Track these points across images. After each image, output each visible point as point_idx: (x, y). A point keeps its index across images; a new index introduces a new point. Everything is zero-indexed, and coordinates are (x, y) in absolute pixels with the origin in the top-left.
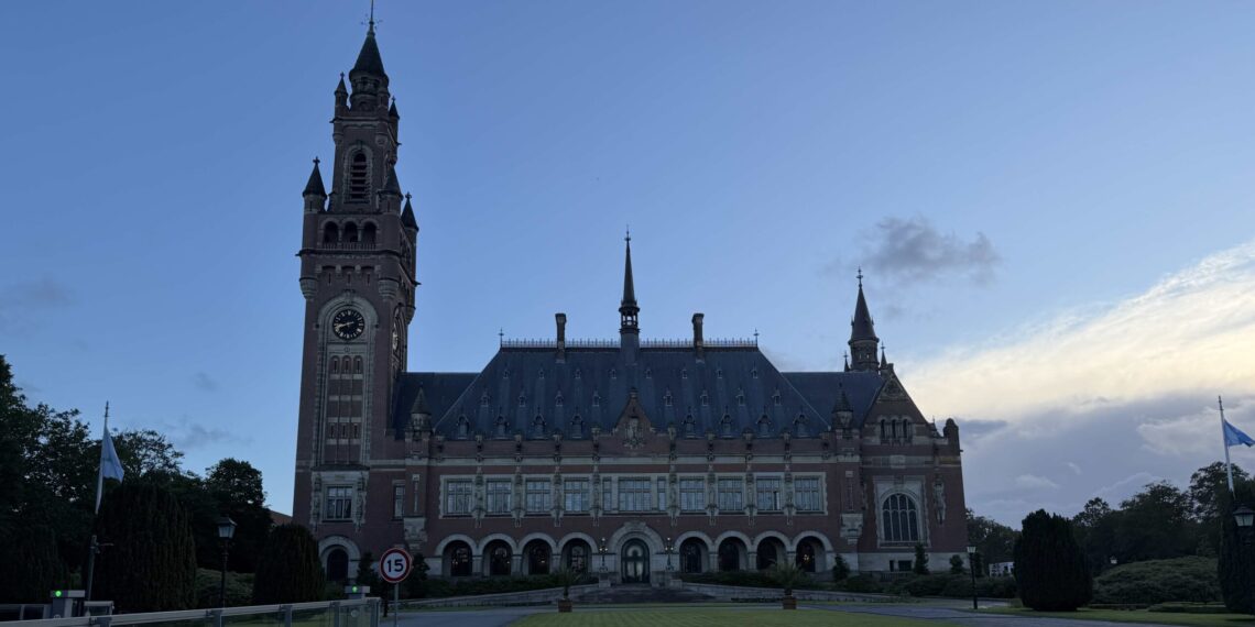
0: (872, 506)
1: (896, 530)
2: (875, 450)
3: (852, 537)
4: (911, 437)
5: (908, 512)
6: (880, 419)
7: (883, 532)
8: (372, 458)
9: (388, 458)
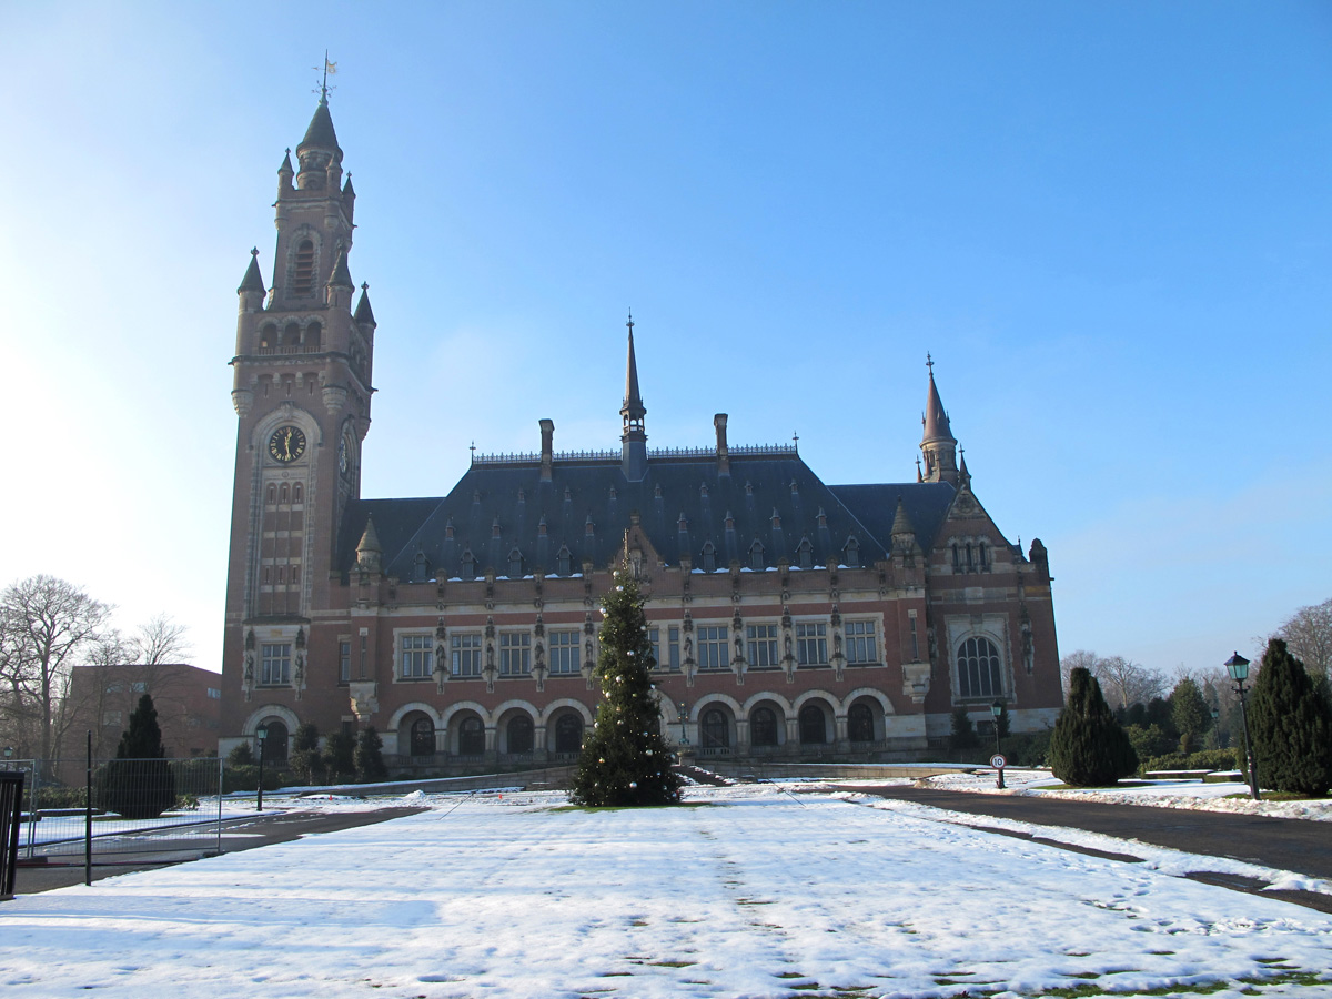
0: (945, 652)
1: (975, 684)
2: (945, 582)
3: (917, 694)
4: (990, 564)
5: (989, 659)
6: (952, 541)
7: (958, 686)
8: (313, 609)
9: (331, 608)
